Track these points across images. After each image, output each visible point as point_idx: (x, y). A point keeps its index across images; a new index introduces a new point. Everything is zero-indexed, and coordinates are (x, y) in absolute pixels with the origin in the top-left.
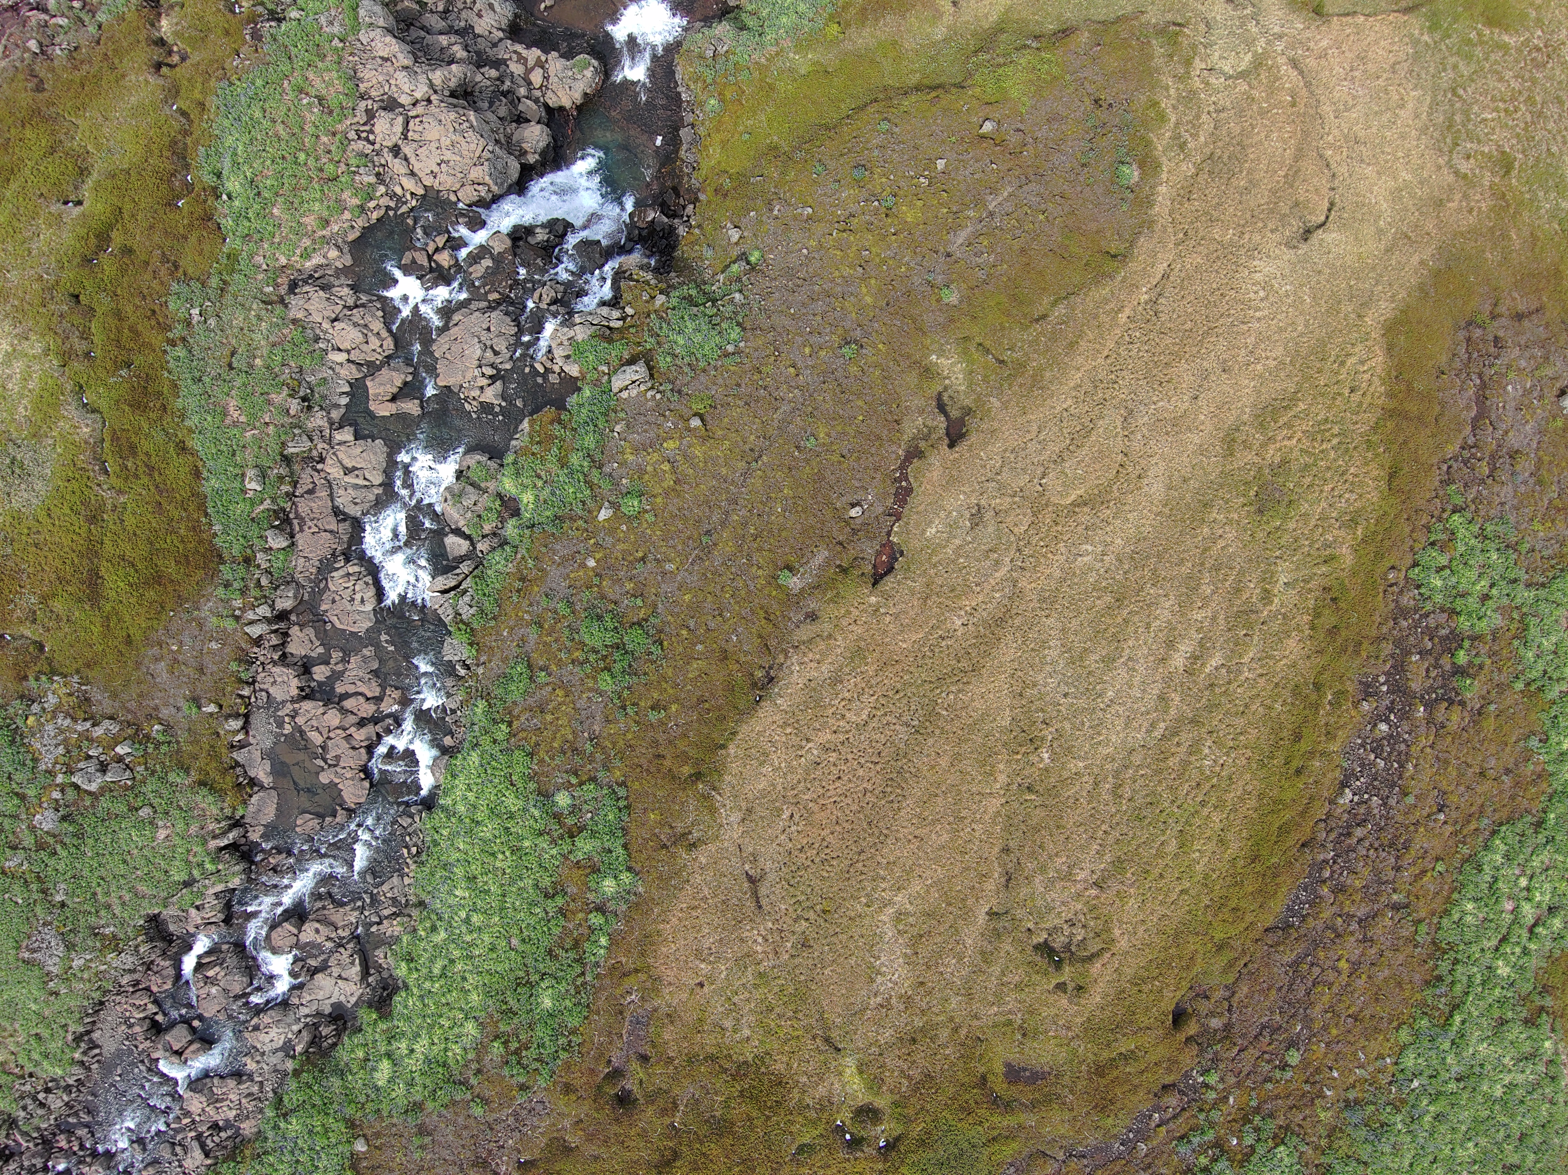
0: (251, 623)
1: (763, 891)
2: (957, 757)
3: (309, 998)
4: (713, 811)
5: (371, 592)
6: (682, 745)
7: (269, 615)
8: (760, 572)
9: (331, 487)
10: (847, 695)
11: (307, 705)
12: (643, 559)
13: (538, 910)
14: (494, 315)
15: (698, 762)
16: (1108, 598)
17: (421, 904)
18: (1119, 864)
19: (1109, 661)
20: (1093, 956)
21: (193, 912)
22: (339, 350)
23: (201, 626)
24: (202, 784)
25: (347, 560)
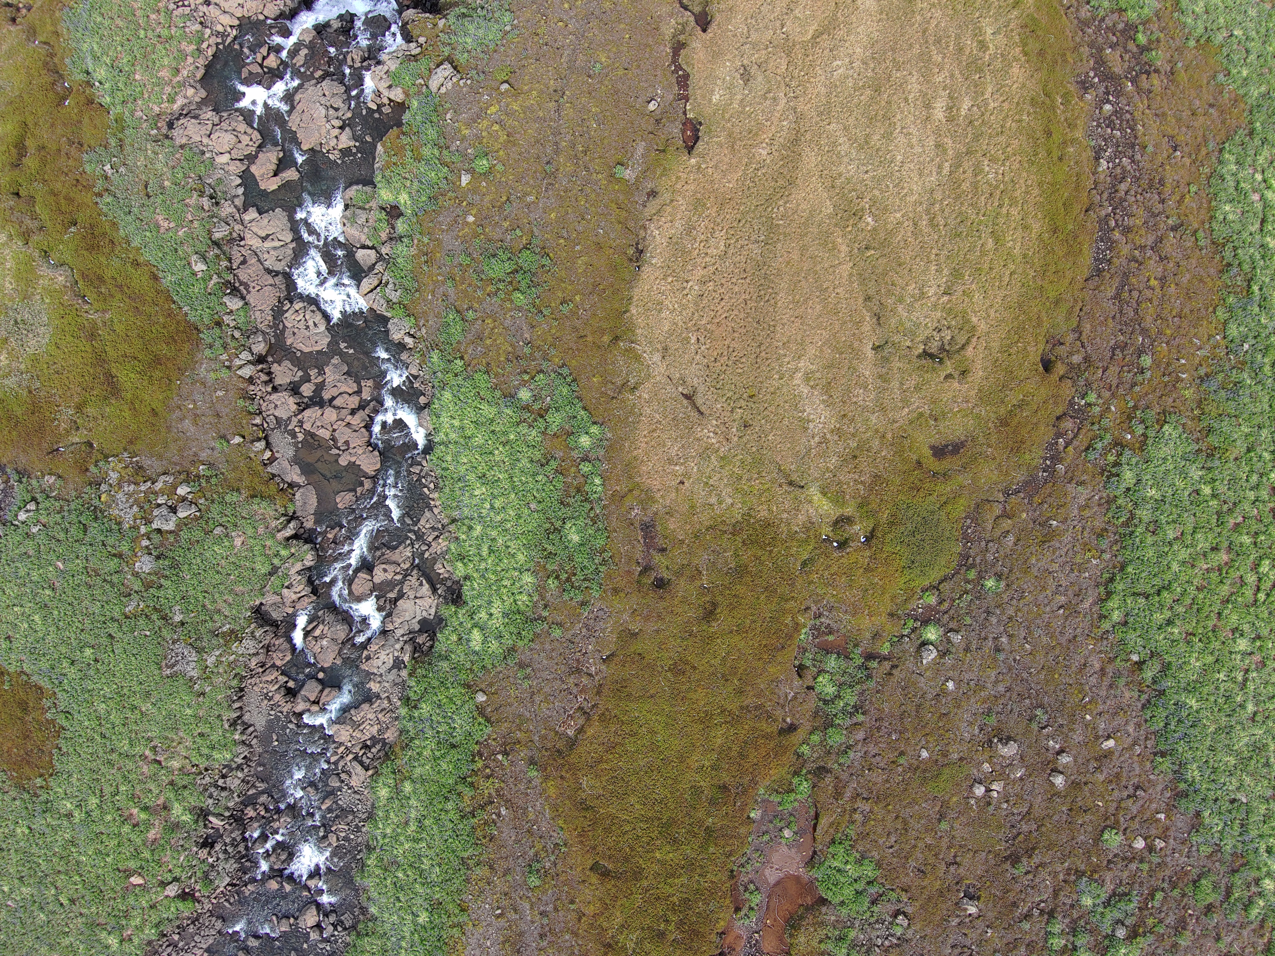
0: (240, 367)
1: (700, 401)
2: (803, 249)
3: (399, 621)
4: (638, 358)
5: (318, 317)
6: (595, 323)
7: (250, 358)
8: (600, 176)
9: (256, 255)
10: (703, 237)
11: (307, 413)
12: (508, 201)
13: (540, 478)
14: (324, 84)
15: (612, 330)
16: (868, 92)
17: (454, 521)
18: (956, 274)
19: (888, 136)
20: (964, 345)
21: (285, 591)
22: (222, 154)
23: (203, 384)
24: (253, 496)
25: (291, 302)
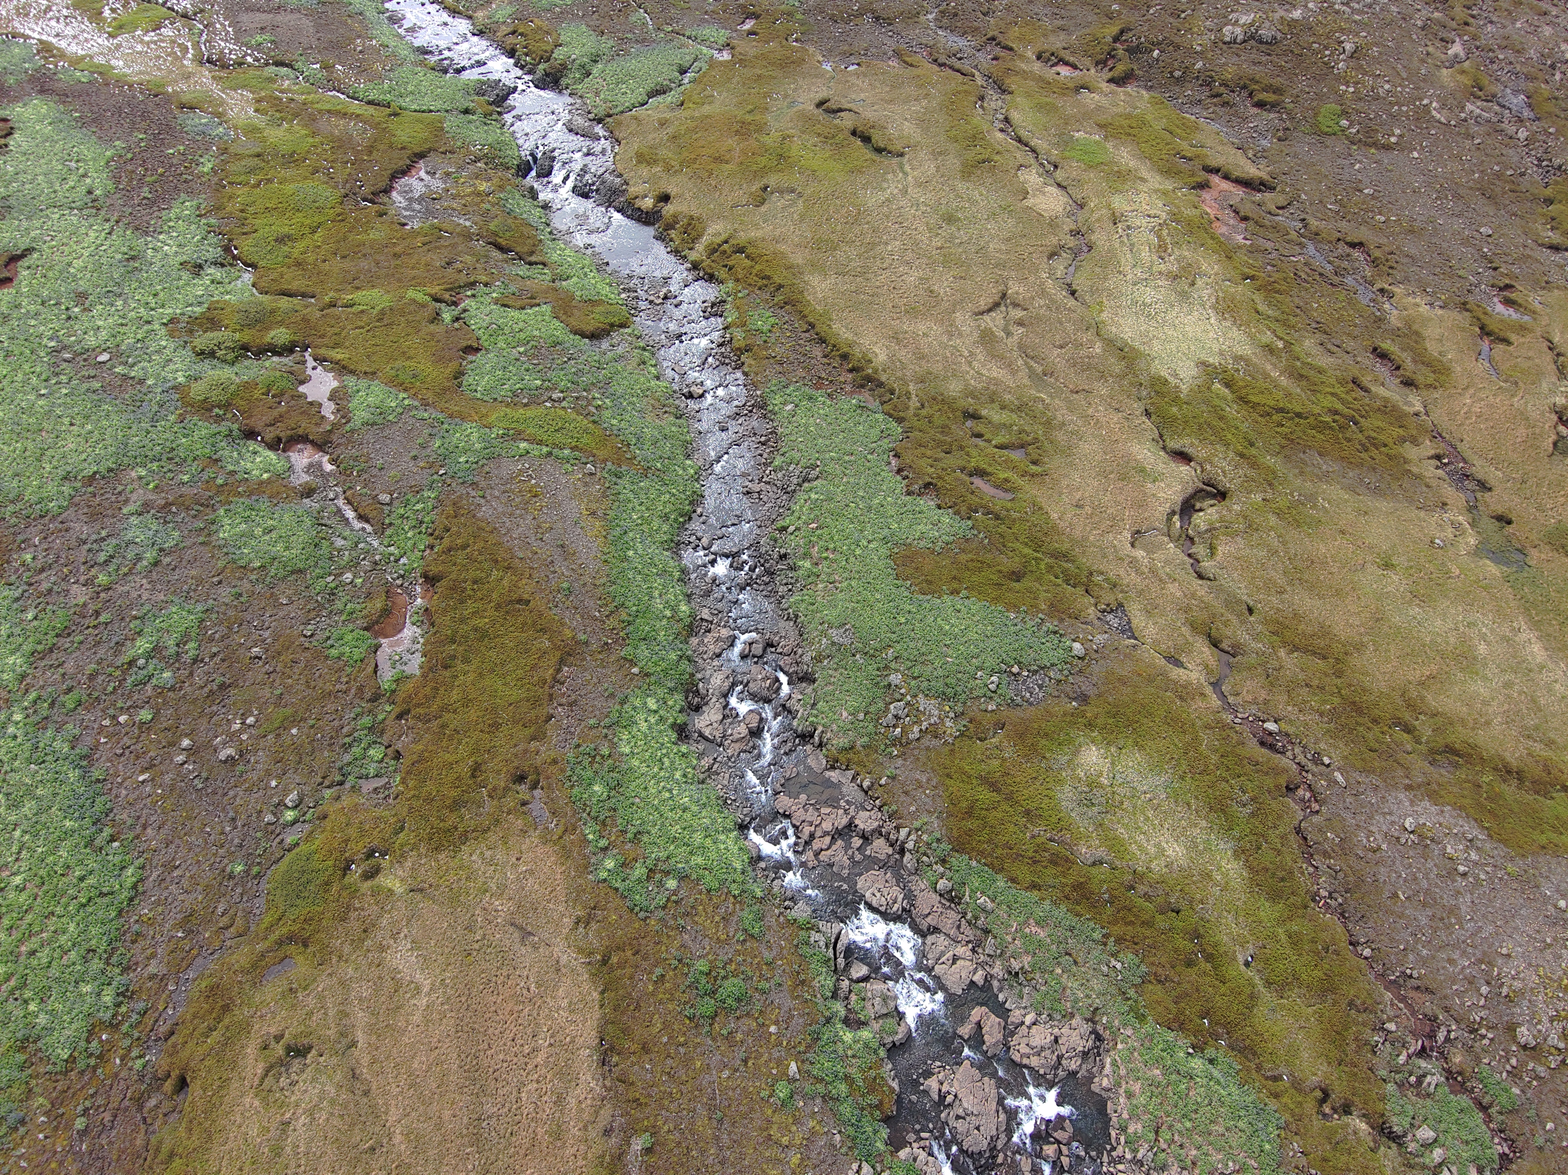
1: (517, 935)
4: (580, 950)
5: (875, 904)
6: (628, 971)
8: (666, 1128)
9: (953, 940)
10: (545, 1098)
12: (745, 1061)
13: (637, 822)
15: (612, 970)
17: (701, 781)
20: (266, 1074)
22: (1034, 1024)
25: (904, 909)
